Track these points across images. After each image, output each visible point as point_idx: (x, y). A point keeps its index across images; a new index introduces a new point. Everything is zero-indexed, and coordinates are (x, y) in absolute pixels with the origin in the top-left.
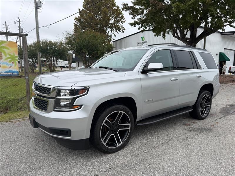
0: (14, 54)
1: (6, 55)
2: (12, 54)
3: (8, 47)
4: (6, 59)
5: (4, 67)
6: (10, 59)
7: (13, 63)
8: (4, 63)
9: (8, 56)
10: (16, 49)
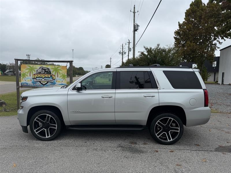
0: (64, 74)
1: (60, 74)
2: (63, 74)
3: (61, 69)
4: (60, 77)
5: (59, 82)
6: (62, 77)
7: (64, 79)
8: (59, 79)
9: (61, 75)
10: (66, 70)
